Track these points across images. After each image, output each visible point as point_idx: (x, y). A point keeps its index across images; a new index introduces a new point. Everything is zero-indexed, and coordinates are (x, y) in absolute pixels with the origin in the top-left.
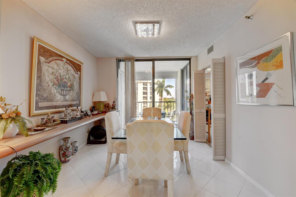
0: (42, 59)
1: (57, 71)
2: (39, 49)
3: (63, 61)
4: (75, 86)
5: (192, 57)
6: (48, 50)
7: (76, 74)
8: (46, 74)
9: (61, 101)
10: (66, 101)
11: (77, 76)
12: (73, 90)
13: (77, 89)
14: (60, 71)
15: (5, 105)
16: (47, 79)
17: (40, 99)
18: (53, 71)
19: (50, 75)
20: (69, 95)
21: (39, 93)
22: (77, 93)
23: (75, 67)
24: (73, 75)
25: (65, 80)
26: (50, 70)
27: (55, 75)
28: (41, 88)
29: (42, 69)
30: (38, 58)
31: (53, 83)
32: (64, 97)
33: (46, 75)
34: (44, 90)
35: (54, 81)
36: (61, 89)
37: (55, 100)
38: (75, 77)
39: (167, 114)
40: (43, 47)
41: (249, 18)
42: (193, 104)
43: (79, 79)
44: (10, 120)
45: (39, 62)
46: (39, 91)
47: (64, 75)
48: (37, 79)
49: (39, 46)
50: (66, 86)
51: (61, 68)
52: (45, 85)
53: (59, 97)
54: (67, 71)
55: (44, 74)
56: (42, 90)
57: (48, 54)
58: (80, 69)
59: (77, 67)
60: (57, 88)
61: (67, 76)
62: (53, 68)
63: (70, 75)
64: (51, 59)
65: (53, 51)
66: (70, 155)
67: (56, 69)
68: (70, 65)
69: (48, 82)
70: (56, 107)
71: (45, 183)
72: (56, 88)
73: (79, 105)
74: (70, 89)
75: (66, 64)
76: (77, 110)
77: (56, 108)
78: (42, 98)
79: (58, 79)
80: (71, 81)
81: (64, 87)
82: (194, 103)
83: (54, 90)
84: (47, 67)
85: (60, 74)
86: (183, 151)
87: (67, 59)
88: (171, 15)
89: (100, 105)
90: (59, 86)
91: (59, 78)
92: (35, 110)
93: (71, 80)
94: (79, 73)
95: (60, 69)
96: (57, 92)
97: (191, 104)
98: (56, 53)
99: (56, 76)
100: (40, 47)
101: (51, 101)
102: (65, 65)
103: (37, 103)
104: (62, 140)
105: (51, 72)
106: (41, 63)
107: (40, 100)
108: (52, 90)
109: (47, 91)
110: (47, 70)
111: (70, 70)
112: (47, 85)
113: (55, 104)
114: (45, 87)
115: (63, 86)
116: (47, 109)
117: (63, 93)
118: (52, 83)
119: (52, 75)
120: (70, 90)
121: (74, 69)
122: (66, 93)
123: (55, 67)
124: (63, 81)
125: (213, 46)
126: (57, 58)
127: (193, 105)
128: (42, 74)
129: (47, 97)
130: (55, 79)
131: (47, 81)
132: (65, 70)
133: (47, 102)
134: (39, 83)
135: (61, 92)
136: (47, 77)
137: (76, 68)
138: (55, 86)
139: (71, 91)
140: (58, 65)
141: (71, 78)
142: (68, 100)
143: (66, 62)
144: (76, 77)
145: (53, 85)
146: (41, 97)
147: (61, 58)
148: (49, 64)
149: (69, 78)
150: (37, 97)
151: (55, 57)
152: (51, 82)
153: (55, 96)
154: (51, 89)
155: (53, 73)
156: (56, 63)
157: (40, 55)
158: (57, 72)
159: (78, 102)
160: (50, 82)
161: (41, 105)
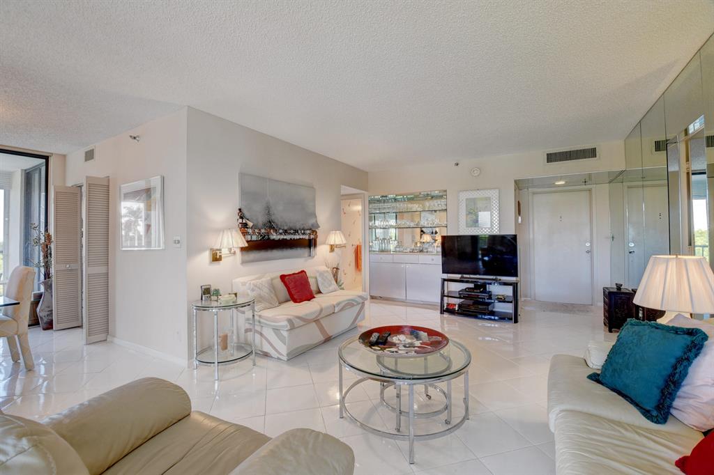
5: (52, 154)
41: (135, 138)
42: (51, 254)
82: (53, 253)
86: (16, 337)
97: (47, 255)
125: (93, 150)
127: (51, 256)
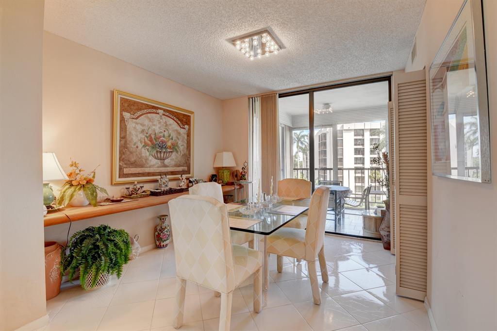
0: (127, 115)
1: (149, 127)
2: (122, 104)
3: (158, 114)
4: (180, 146)
6: (135, 102)
7: (182, 129)
8: (133, 132)
9: (156, 166)
10: (165, 166)
11: (182, 131)
12: (177, 152)
13: (183, 151)
14: (154, 127)
15: (80, 171)
16: (135, 139)
17: (125, 164)
18: (143, 128)
19: (138, 133)
20: (169, 158)
21: (123, 156)
22: (184, 155)
23: (179, 120)
24: (177, 130)
25: (162, 138)
26: (139, 128)
27: (147, 133)
28: (126, 151)
29: (126, 128)
30: (121, 114)
31: (143, 144)
32: (163, 161)
33: (132, 134)
34: (131, 153)
35: (145, 141)
36: (157, 151)
37: (148, 166)
38: (179, 134)
39: (354, 192)
40: (127, 100)
43: (188, 136)
44: (79, 187)
45: (122, 120)
46: (124, 154)
47: (161, 132)
48: (120, 141)
49: (122, 99)
50: (164, 147)
51: (156, 122)
52: (133, 146)
53: (153, 161)
54: (166, 126)
55: (130, 133)
56: (128, 153)
57: (135, 108)
58: (189, 121)
59: (184, 119)
60: (150, 150)
61: (166, 134)
62: (143, 125)
63: (170, 132)
64: (139, 113)
65: (142, 103)
66: (165, 239)
67: (148, 126)
68: (171, 118)
69: (136, 143)
70: (149, 174)
71: (103, 262)
72: (148, 150)
73: (188, 172)
74: (171, 150)
75: (163, 117)
76: (181, 178)
77: (149, 176)
78: (129, 163)
79: (151, 138)
80: (172, 139)
81: (162, 148)
83: (145, 153)
84: (134, 125)
85: (154, 130)
87: (165, 110)
88: (276, 14)
89: (223, 173)
90: (154, 147)
91: (153, 136)
92: (119, 177)
93: (172, 137)
94: (186, 127)
95: (154, 125)
96: (150, 155)
98: (147, 104)
99: (148, 135)
100: (123, 101)
101: (142, 166)
102: (161, 119)
103: (121, 169)
104: (158, 218)
105: (140, 130)
106: (126, 120)
107: (125, 166)
108: (143, 152)
109: (135, 154)
110: (135, 128)
111: (170, 125)
112: (135, 146)
113: (147, 170)
114: (131, 149)
115: (159, 147)
116: (135, 177)
117: (161, 156)
118: (141, 144)
119: (141, 133)
120: (172, 152)
121: (177, 123)
122: (165, 156)
123: (147, 122)
124: (159, 141)
125: (415, 43)
126: (150, 110)
128: (128, 133)
129: (135, 161)
130: (146, 138)
131: (135, 141)
132: (163, 125)
133: (135, 167)
134: (123, 145)
135: (157, 154)
136: (135, 136)
137: (181, 121)
138: (147, 147)
139: (174, 153)
140: (150, 120)
141: (174, 135)
142: (168, 165)
143: (164, 115)
144: (181, 133)
145: (144, 146)
146: (126, 162)
147: (154, 110)
148: (137, 120)
149: (169, 136)
150: (122, 162)
151: (146, 110)
152: (141, 142)
153: (146, 160)
154: (141, 152)
155: (143, 131)
156: (148, 118)
157: (123, 110)
158: (150, 130)
159: (186, 168)
160: (139, 143)
161: (126, 171)
